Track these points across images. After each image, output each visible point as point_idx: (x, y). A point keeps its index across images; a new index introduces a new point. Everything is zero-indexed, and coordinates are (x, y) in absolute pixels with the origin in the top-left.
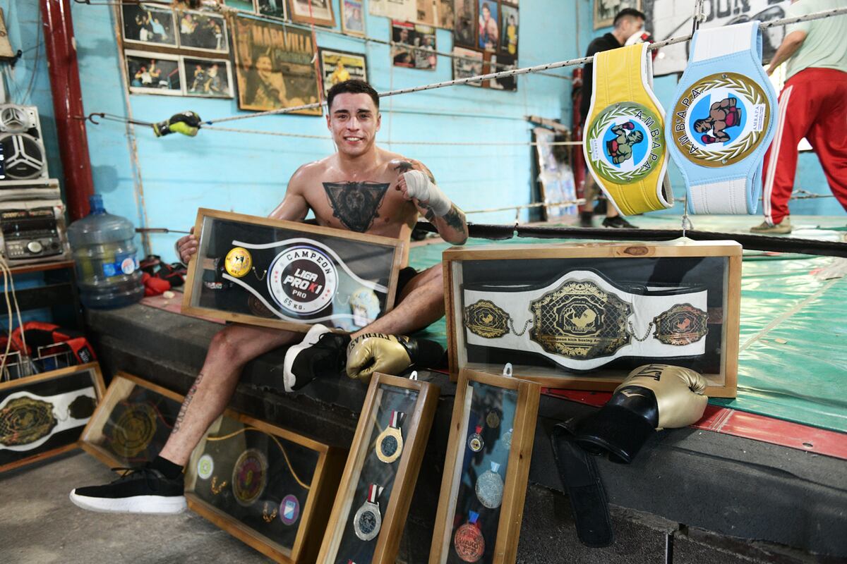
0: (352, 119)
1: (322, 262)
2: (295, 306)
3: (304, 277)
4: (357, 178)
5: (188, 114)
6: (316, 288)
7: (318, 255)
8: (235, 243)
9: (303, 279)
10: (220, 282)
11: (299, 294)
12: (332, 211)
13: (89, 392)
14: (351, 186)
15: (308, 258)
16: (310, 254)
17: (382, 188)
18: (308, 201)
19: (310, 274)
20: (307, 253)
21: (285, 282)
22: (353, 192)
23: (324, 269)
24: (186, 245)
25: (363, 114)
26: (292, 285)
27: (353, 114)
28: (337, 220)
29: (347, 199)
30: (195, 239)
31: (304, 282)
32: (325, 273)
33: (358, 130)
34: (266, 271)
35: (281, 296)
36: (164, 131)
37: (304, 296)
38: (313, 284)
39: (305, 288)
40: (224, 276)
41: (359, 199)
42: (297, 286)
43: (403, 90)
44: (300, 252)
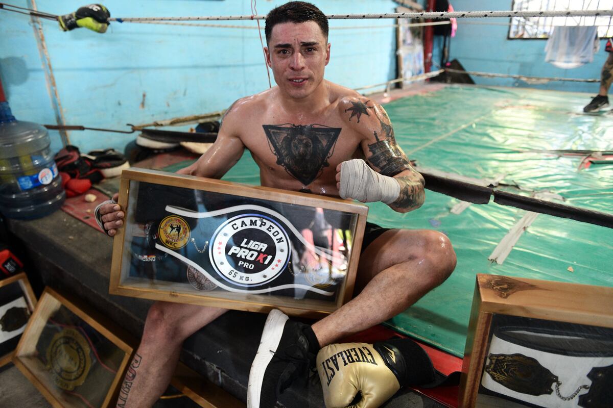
0: (295, 54)
1: (273, 231)
2: (241, 278)
3: (252, 247)
4: (303, 120)
5: (95, 9)
6: (265, 259)
7: (268, 224)
8: (169, 209)
9: (250, 250)
10: (153, 254)
11: (246, 265)
12: (275, 158)
13: (19, 303)
14: (297, 130)
15: (257, 227)
16: (259, 223)
17: (333, 133)
18: (245, 143)
19: (259, 243)
20: (256, 221)
21: (230, 253)
22: (299, 136)
23: (274, 239)
24: (109, 215)
25: (309, 48)
26: (238, 256)
27: (297, 48)
28: (282, 168)
29: (292, 145)
30: (121, 209)
31: (252, 252)
32: (276, 242)
33: (303, 68)
34: (207, 242)
35: (225, 267)
36: (70, 25)
37: (252, 267)
38: (262, 254)
39: (253, 259)
40: (158, 246)
41: (306, 145)
42: (243, 257)
43: (350, 14)
44: (247, 221)
